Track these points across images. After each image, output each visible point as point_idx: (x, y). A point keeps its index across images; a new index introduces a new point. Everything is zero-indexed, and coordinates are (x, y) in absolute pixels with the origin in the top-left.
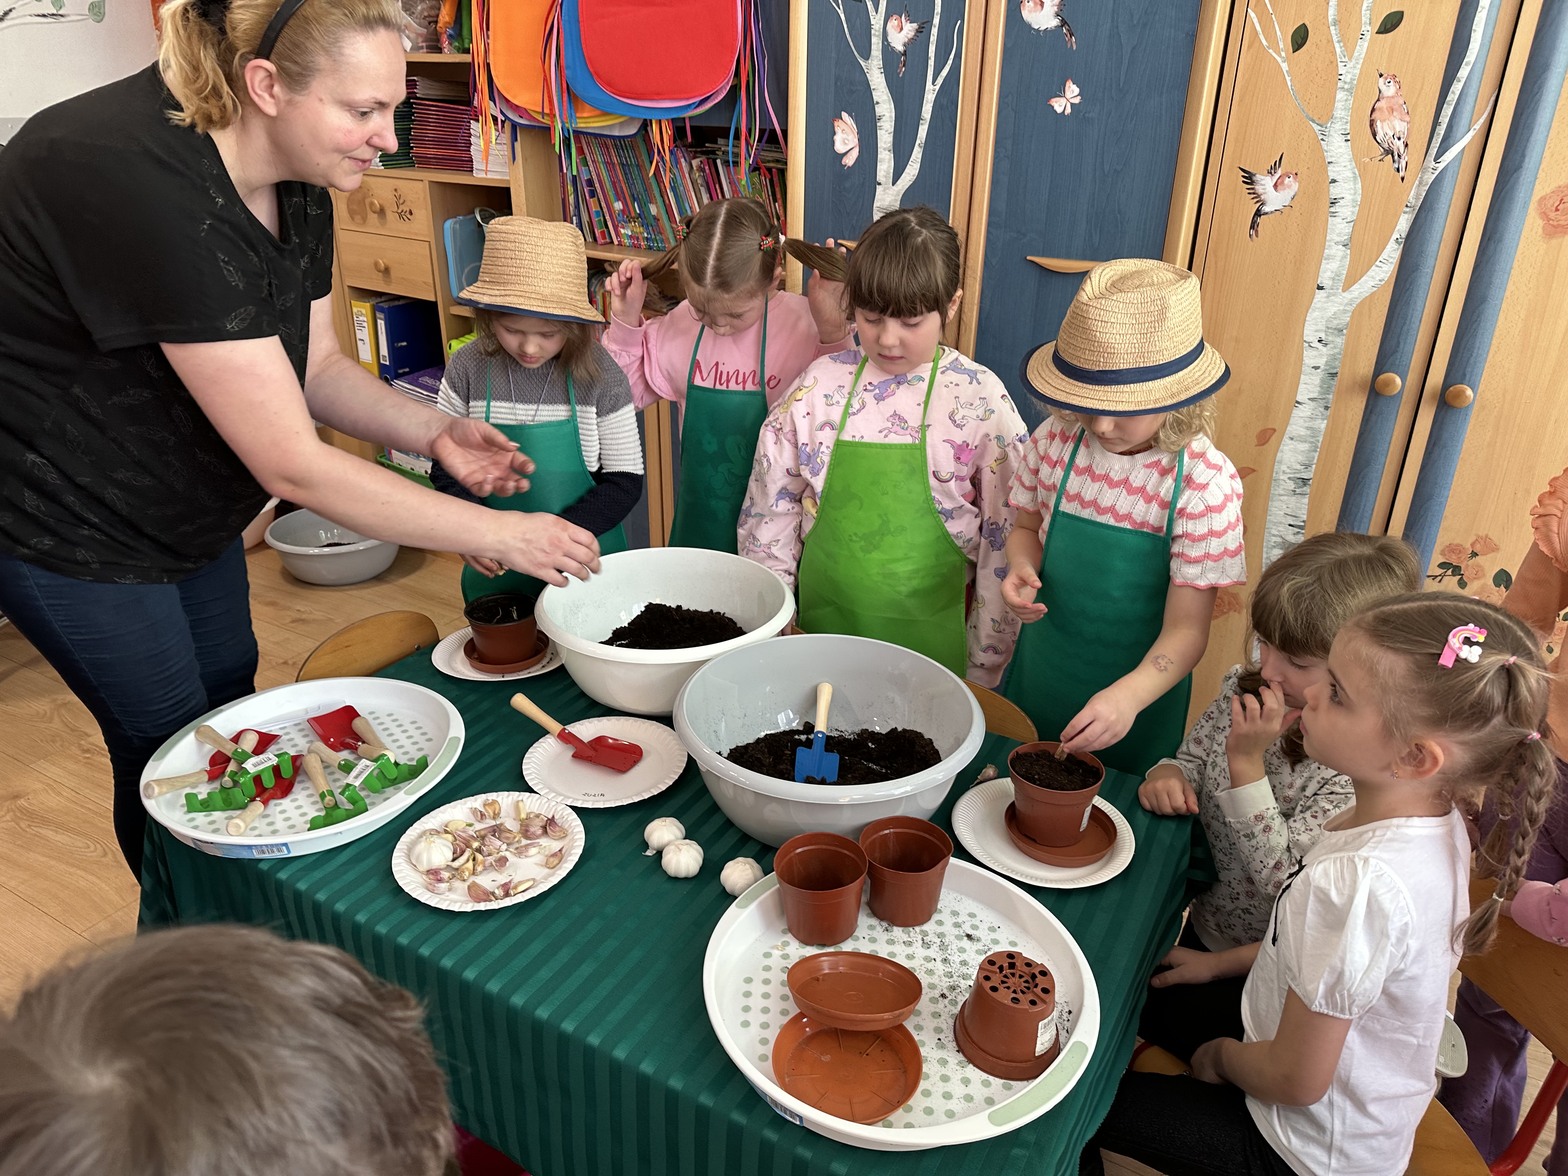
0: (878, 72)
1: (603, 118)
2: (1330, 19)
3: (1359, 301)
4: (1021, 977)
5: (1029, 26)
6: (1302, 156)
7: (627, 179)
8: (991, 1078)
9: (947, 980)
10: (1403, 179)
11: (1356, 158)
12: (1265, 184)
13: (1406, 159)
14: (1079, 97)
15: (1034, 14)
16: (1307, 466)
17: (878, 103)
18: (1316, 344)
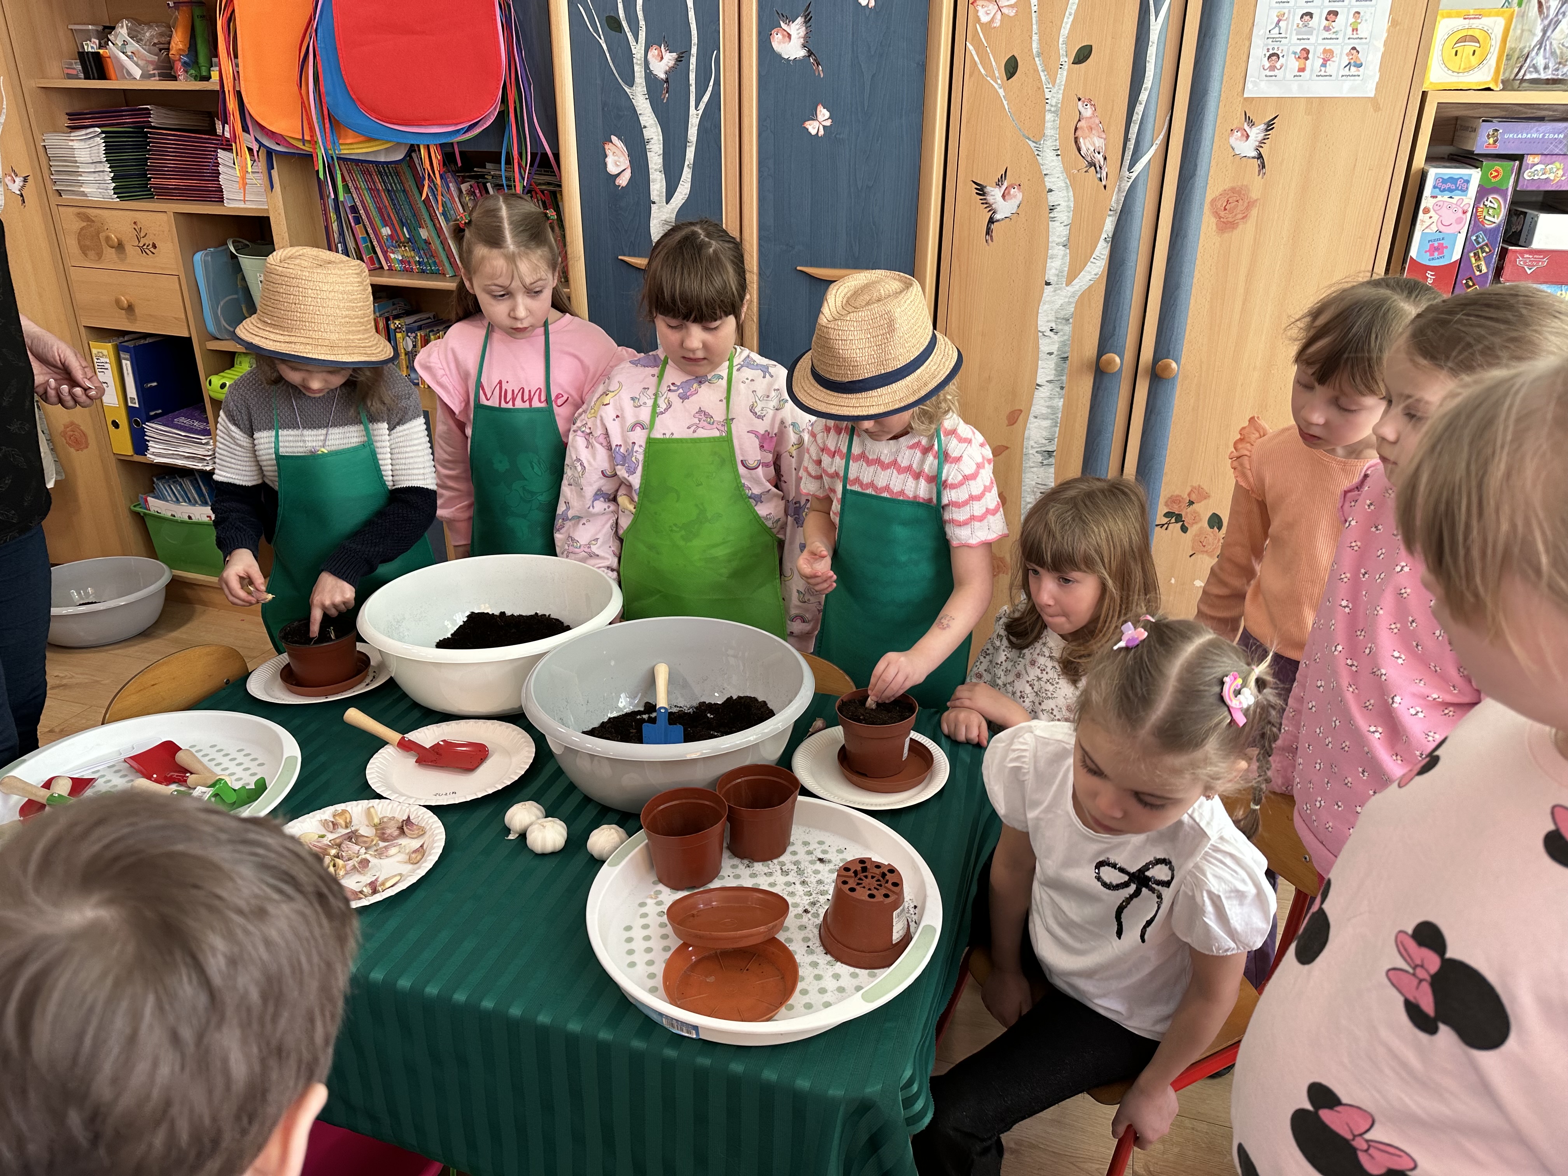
0: (643, 97)
1: (367, 145)
2: (1035, 51)
3: (1080, 293)
4: (873, 877)
5: (779, 56)
6: (1023, 170)
7: (394, 205)
8: (857, 970)
9: (807, 898)
10: (1105, 187)
11: (1067, 170)
12: (995, 194)
13: (1106, 170)
14: (830, 120)
15: (783, 45)
16: (1050, 440)
17: (645, 127)
18: (1048, 333)
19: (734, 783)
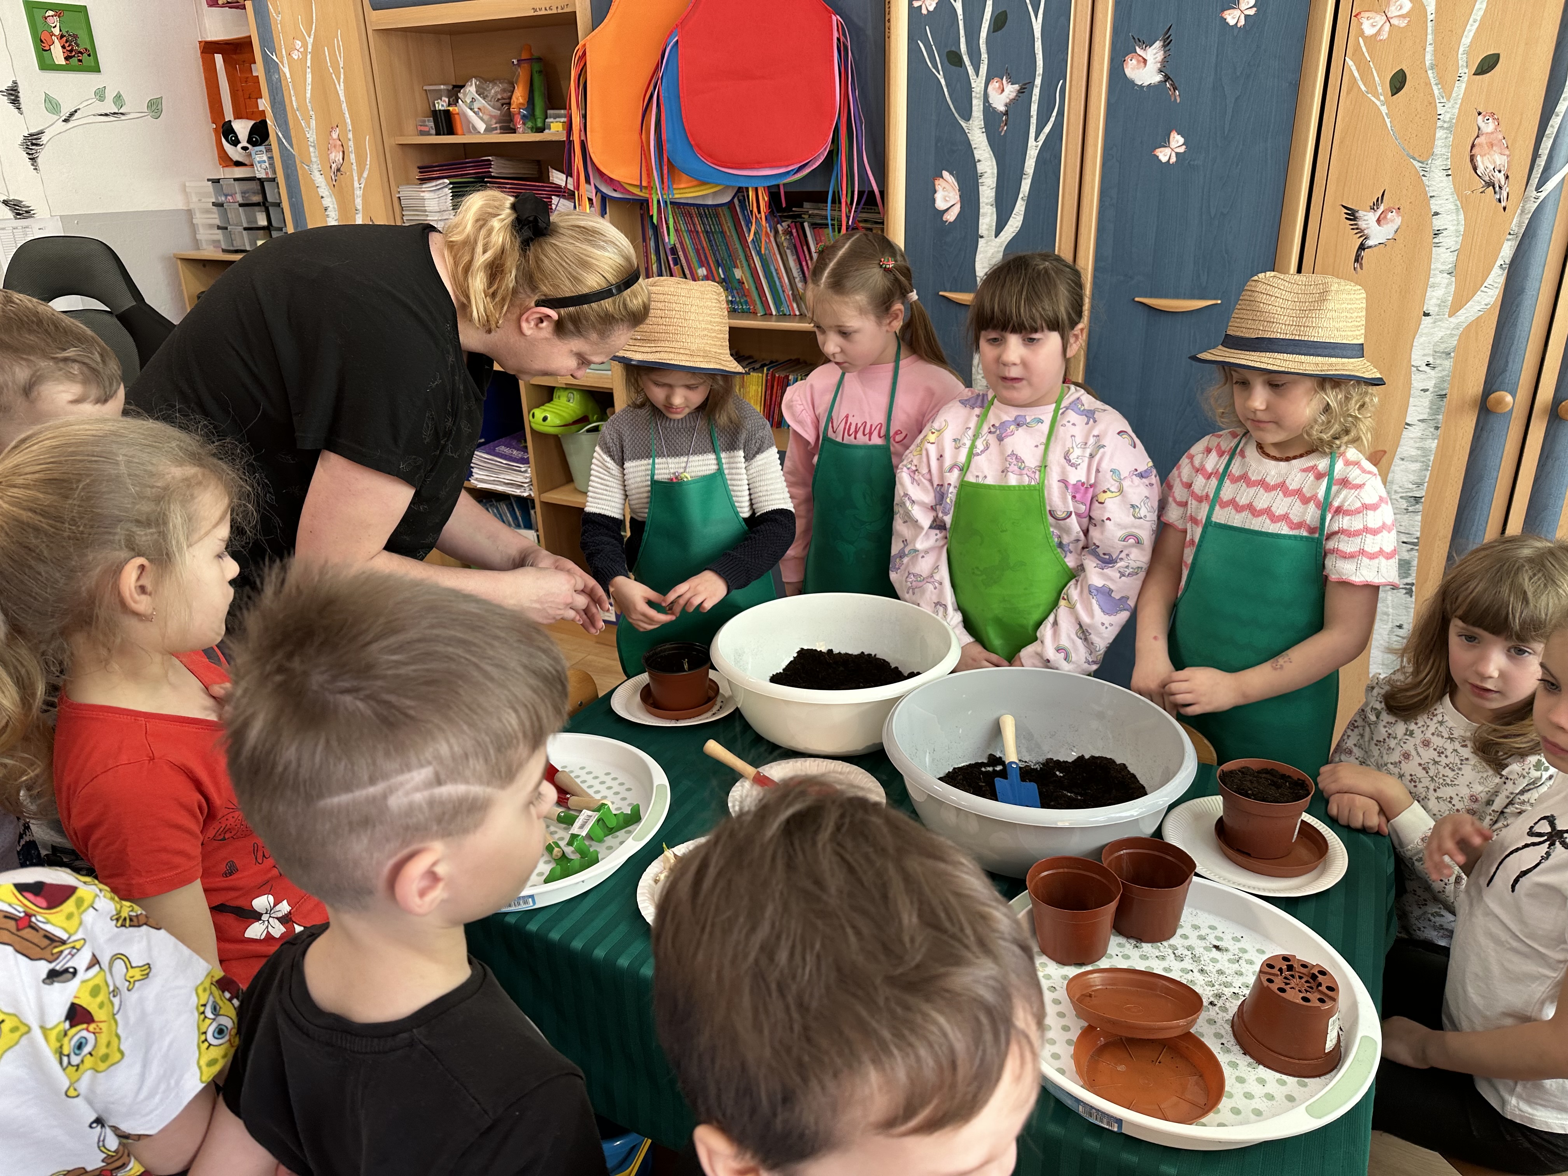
0: (979, 131)
1: (698, 189)
2: (1428, 63)
3: (1465, 325)
5: (1132, 83)
6: (1404, 192)
7: (712, 246)
10: (1505, 209)
11: (1458, 191)
12: (1368, 219)
13: (1507, 190)
14: (1184, 147)
15: (1137, 71)
17: (979, 161)
18: (1424, 368)
19: (1117, 854)
